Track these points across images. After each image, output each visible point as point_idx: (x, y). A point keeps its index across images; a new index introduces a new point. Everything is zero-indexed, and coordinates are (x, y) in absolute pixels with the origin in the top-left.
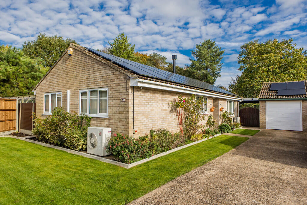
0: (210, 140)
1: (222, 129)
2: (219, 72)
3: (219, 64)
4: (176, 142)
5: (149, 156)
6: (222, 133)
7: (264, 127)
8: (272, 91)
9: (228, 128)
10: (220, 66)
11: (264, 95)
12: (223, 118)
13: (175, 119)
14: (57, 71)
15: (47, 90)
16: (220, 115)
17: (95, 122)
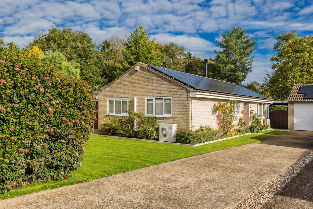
0: (242, 136)
1: (252, 129)
2: (249, 67)
3: (250, 57)
4: (217, 136)
5: (203, 142)
6: (251, 133)
7: (292, 128)
8: (301, 94)
9: (257, 129)
10: (251, 60)
11: (293, 97)
12: (253, 120)
13: (215, 119)
14: (122, 81)
15: (112, 96)
16: (250, 117)
17: (161, 121)
